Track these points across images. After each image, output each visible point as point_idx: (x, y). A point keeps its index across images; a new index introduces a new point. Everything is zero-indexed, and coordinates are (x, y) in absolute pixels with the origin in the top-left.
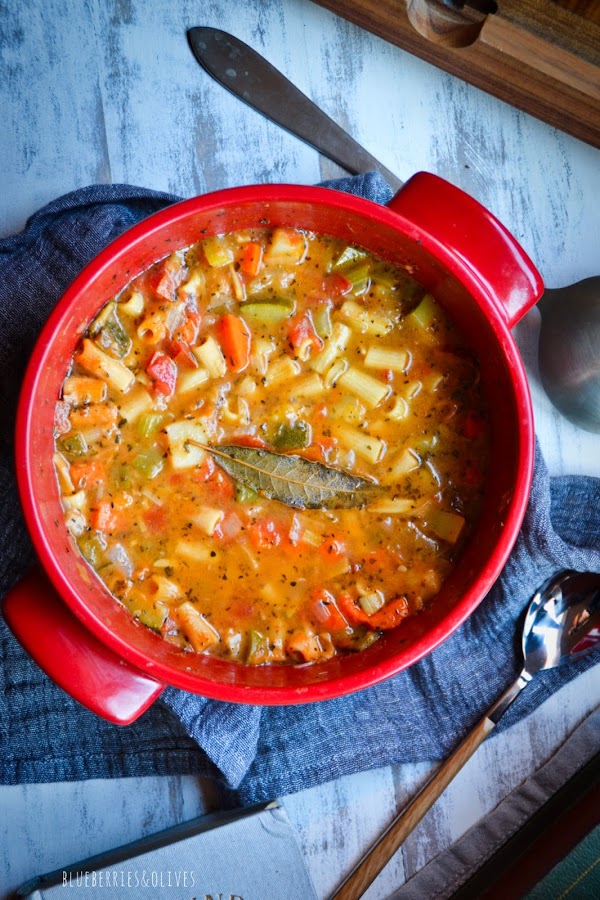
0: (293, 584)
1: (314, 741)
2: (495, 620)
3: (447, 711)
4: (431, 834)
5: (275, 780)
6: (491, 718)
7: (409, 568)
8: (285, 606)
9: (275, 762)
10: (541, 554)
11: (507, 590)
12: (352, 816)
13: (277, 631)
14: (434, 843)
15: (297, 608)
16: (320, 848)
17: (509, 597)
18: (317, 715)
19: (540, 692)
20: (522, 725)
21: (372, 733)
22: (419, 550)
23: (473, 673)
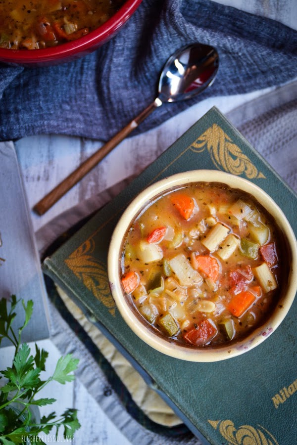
0: (29, 12)
1: (35, 112)
2: (146, 69)
3: (114, 117)
4: (96, 180)
5: (11, 129)
6: (137, 122)
7: (94, 13)
8: (23, 23)
9: (12, 120)
10: (171, 25)
11: (153, 49)
12: (55, 165)
13: (16, 36)
14: (97, 186)
15: (29, 25)
16: (36, 179)
17: (154, 54)
18: (40, 100)
19: (165, 115)
20: (153, 132)
21: (69, 116)
22: (101, 3)
23: (131, 98)
